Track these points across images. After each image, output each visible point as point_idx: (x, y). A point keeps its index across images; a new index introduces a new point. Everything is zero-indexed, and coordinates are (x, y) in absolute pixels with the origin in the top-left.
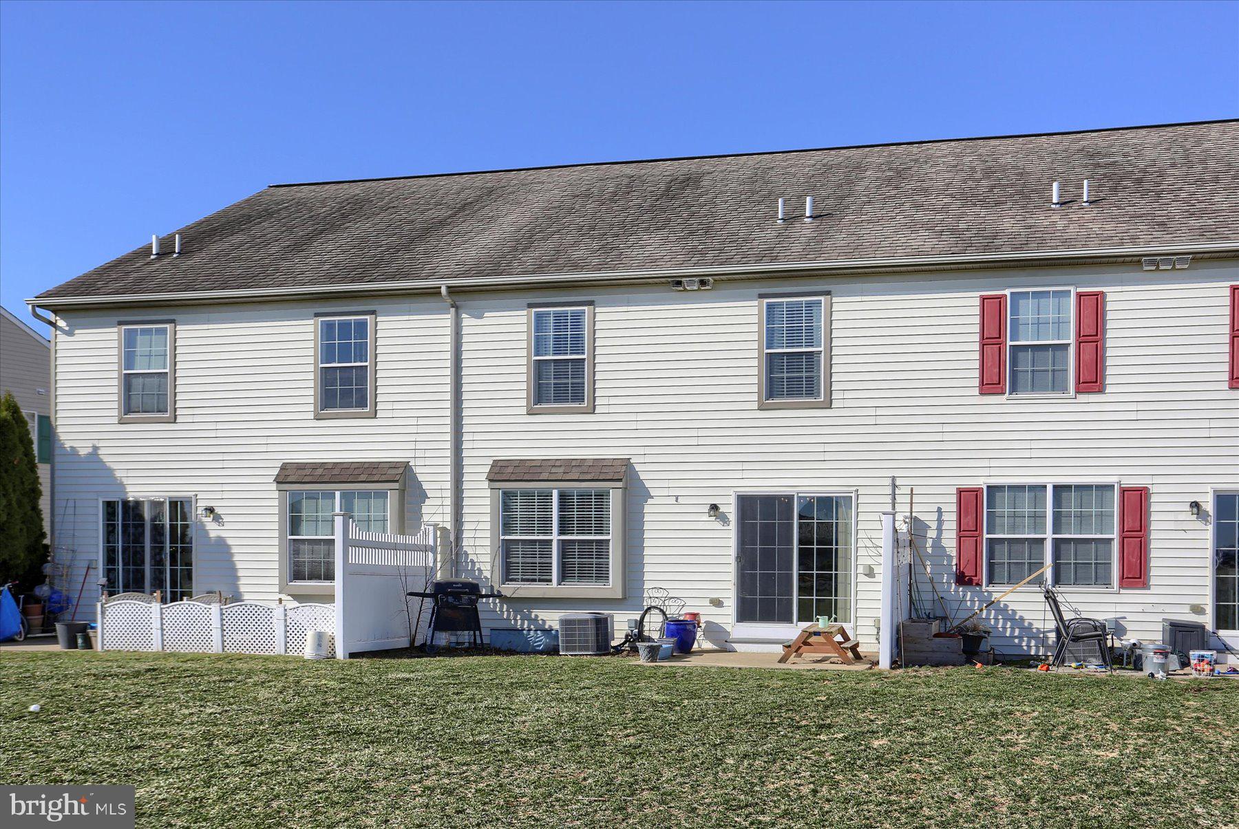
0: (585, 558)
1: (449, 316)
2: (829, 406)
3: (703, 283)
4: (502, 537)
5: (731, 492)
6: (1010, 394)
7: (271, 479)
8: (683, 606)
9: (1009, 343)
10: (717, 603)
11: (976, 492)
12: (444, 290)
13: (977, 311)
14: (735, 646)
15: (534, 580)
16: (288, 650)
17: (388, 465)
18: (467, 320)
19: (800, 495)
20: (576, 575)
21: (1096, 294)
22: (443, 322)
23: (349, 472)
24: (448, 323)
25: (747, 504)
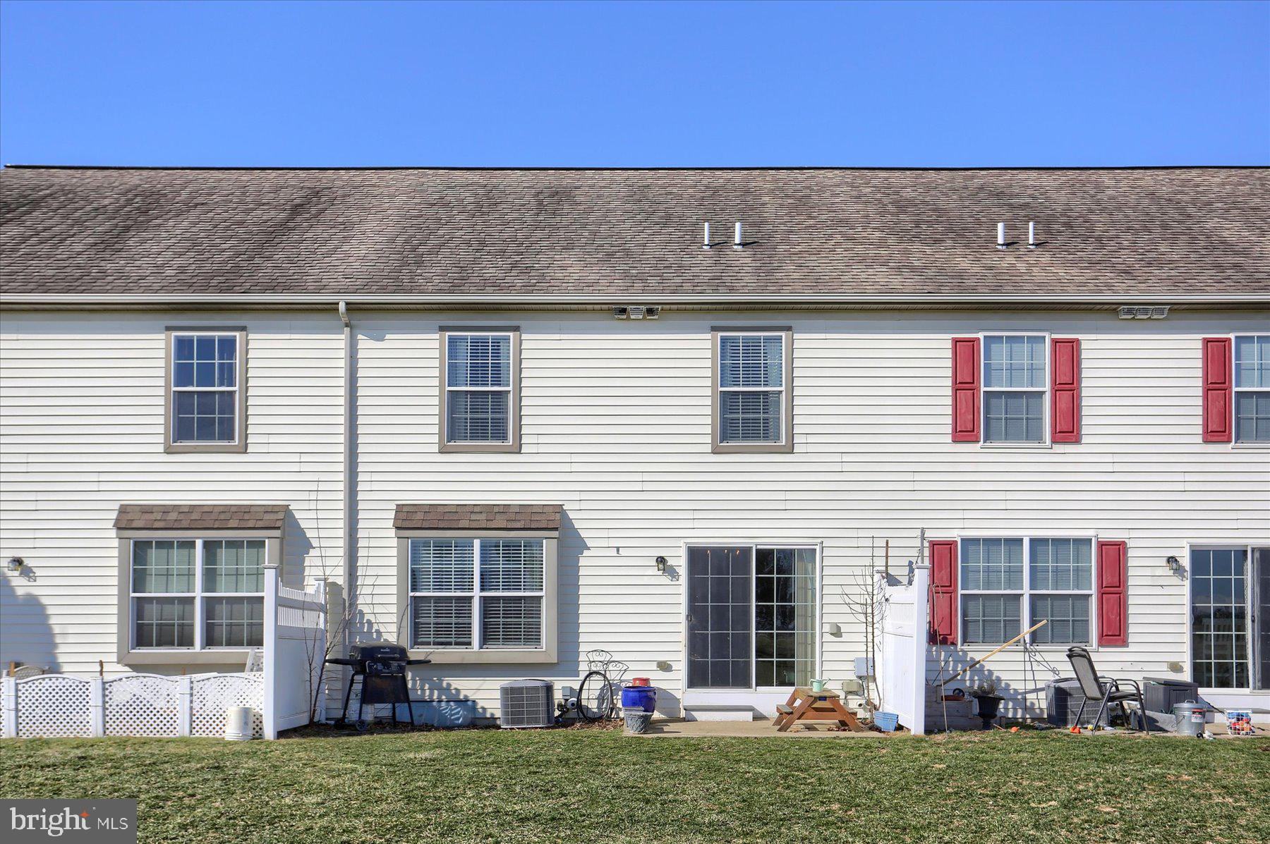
0: (511, 617)
1: (343, 337)
2: (790, 450)
3: (650, 311)
4: (411, 594)
5: (681, 543)
6: (984, 442)
7: (110, 524)
8: (625, 670)
9: (983, 389)
10: (664, 667)
11: (950, 545)
12: (342, 307)
13: (949, 354)
14: (695, 714)
15: (450, 644)
16: (194, 731)
17: (263, 509)
18: (364, 343)
19: (759, 547)
20: (501, 637)
21: (1071, 341)
22: (338, 342)
23: (213, 516)
24: (342, 344)
25: (697, 556)
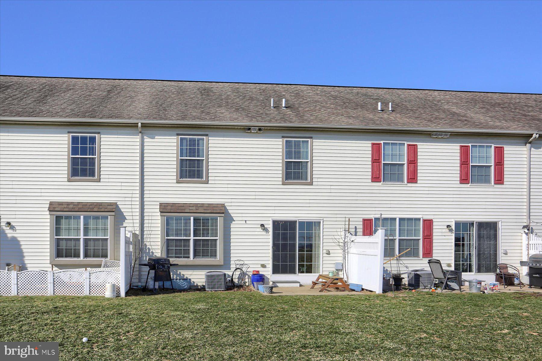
0: (205, 247)
1: (139, 137)
2: (311, 184)
3: (260, 130)
4: (166, 238)
5: (270, 219)
6: (383, 182)
7: (47, 209)
8: (248, 268)
9: (383, 162)
10: (263, 266)
11: (370, 220)
12: (140, 125)
13: (370, 149)
14: (277, 284)
15: (181, 257)
16: (91, 293)
17: (107, 204)
18: (147, 140)
19: (299, 221)
20: (201, 255)
21: (414, 145)
22: (137, 139)
23: (87, 207)
24: (138, 140)
25: (276, 224)
